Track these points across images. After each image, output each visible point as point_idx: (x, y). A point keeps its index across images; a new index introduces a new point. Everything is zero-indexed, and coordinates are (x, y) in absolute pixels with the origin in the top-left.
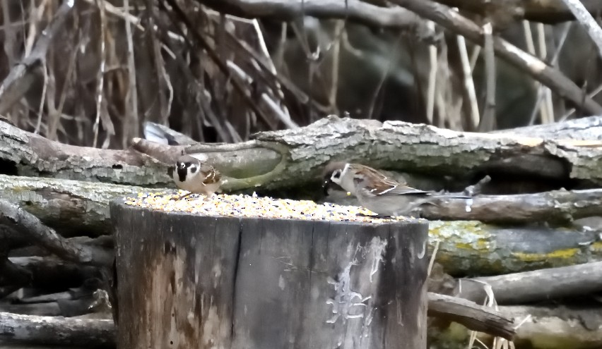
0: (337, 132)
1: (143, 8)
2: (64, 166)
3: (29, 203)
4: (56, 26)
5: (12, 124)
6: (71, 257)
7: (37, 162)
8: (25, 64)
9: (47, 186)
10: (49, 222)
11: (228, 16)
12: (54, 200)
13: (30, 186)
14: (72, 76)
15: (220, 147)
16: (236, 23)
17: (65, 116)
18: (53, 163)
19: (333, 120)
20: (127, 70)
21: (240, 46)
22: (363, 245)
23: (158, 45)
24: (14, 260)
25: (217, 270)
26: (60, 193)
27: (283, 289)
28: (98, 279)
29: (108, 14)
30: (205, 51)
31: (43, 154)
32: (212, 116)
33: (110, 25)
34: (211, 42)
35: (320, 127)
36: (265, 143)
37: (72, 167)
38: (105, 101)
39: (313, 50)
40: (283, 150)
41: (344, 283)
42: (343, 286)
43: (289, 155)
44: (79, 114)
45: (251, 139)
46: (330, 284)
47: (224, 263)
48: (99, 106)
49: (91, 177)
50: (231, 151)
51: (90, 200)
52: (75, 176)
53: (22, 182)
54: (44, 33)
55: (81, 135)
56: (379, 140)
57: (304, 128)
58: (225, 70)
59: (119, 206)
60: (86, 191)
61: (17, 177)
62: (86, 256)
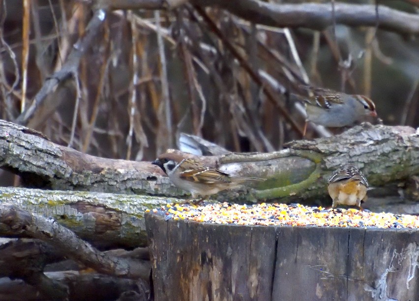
0: (371, 139)
1: (173, 19)
2: (99, 179)
3: (63, 217)
4: (87, 40)
5: (46, 138)
6: (106, 270)
7: (71, 175)
8: (57, 78)
9: (81, 199)
10: (85, 236)
11: (259, 26)
12: (89, 214)
13: (65, 200)
14: (105, 88)
15: (254, 156)
16: (268, 33)
17: (98, 130)
18: (87, 176)
19: (366, 127)
20: (160, 82)
21: (272, 56)
22: (399, 251)
23: (189, 57)
24: (50, 275)
25: (254, 278)
26: (95, 206)
27: (320, 298)
28: (135, 292)
29: (139, 27)
30: (236, 61)
31: (77, 167)
32: (245, 125)
33: (141, 37)
34: (242, 52)
35: (353, 134)
36: (299, 152)
37: (107, 179)
38: (138, 113)
39: (345, 57)
40: (318, 158)
41: (381, 290)
42: (380, 293)
43: (323, 163)
44: (112, 128)
45: (285, 148)
46: (367, 292)
47: (260, 273)
48: (132, 119)
49: (126, 189)
50: (266, 160)
51: (125, 212)
52: (110, 189)
53: (57, 196)
54: (76, 46)
55: (115, 149)
56: (412, 146)
57: (338, 136)
58: (257, 80)
59: (154, 217)
60: (121, 203)
61: (50, 191)
62: (122, 269)
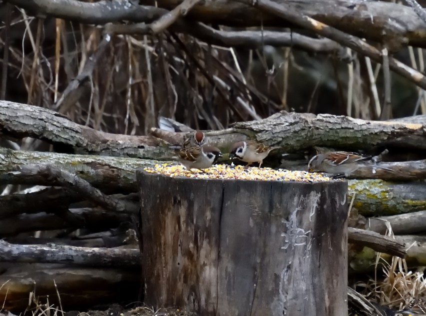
0: (286, 122)
1: (156, 41)
2: (106, 147)
3: (82, 172)
4: (99, 54)
5: (70, 120)
6: (110, 208)
7: (87, 145)
8: (78, 80)
9: (94, 160)
10: (95, 184)
11: (213, 46)
12: (99, 170)
13: (83, 161)
14: (110, 86)
15: (209, 133)
16: (218, 50)
17: (106, 114)
18: (98, 145)
19: (284, 114)
20: (147, 83)
21: (222, 66)
22: (305, 196)
23: (167, 66)
24: (73, 210)
25: (208, 215)
26: (103, 165)
27: (252, 227)
28: (130, 222)
29: (134, 46)
30: (198, 69)
31: (91, 139)
32: (204, 112)
33: (135, 53)
34: (202, 63)
35: (275, 119)
36: (239, 130)
37: (111, 148)
38: (132, 103)
39: (270, 68)
40: (251, 135)
41: (292, 222)
42: (292, 224)
43: (255, 137)
44: (115, 112)
45: (230, 127)
46: (283, 223)
47: (213, 210)
48: (128, 107)
49: (124, 154)
50: (217, 135)
51: (123, 170)
52: (113, 154)
53: (77, 158)
54: (91, 58)
55: (117, 126)
56: (314, 127)
57: (265, 119)
58: (212, 82)
59: (142, 173)
60: (120, 163)
61: (73, 155)
62: (120, 207)
